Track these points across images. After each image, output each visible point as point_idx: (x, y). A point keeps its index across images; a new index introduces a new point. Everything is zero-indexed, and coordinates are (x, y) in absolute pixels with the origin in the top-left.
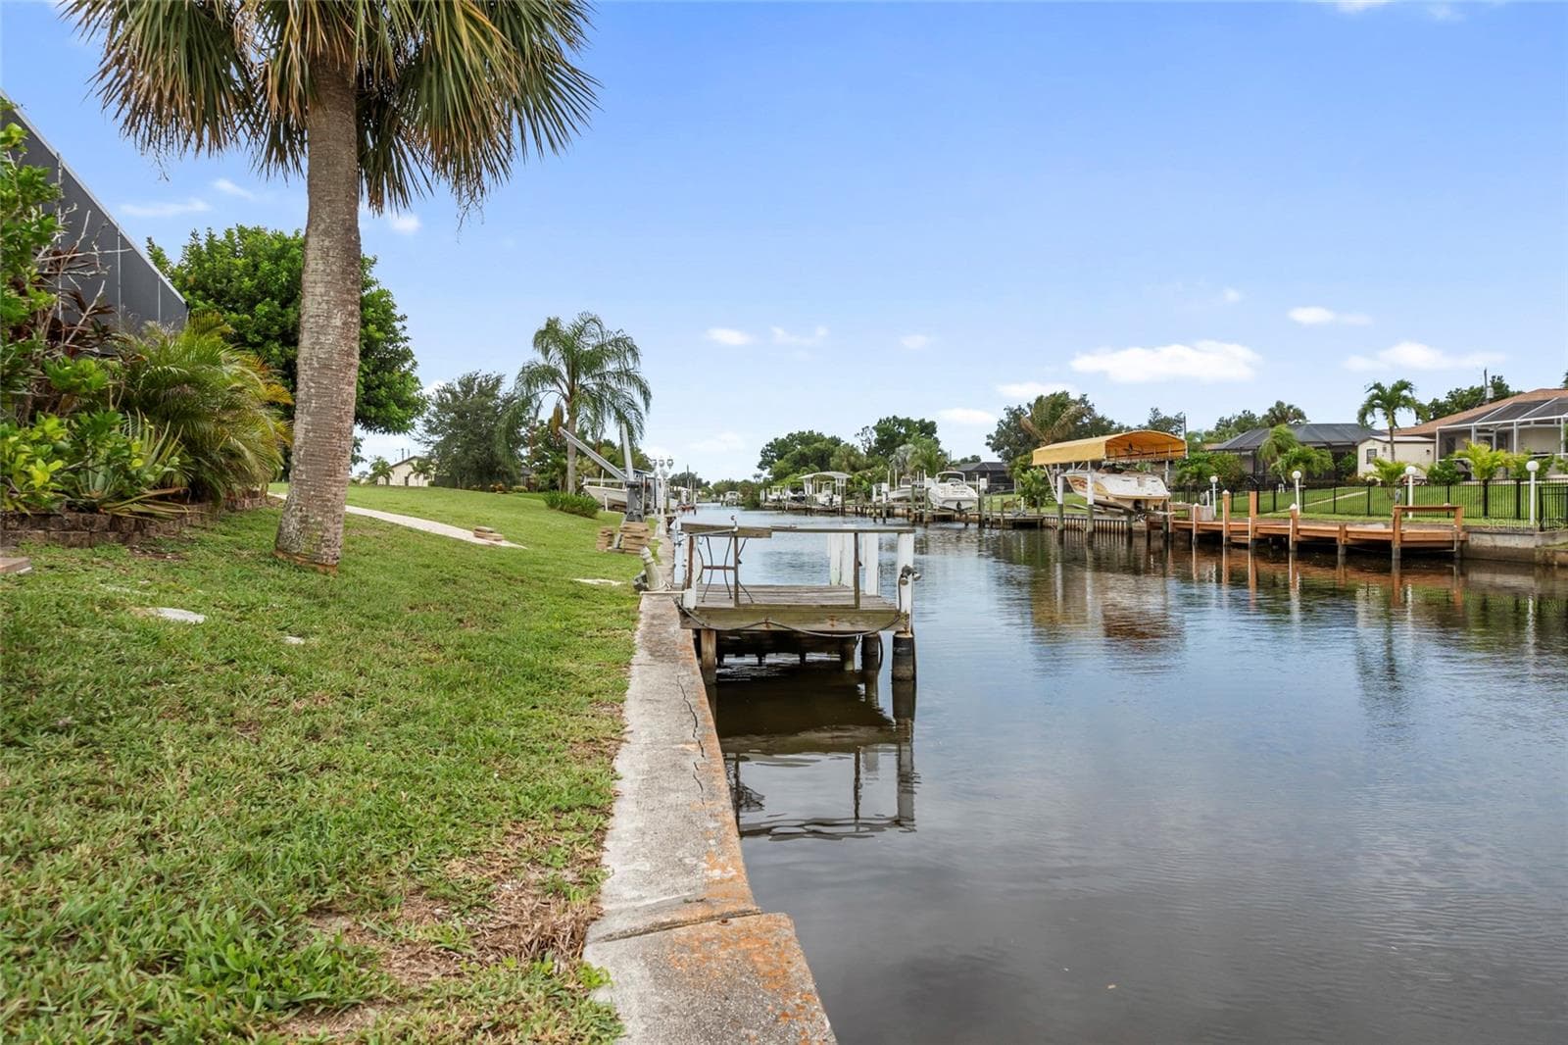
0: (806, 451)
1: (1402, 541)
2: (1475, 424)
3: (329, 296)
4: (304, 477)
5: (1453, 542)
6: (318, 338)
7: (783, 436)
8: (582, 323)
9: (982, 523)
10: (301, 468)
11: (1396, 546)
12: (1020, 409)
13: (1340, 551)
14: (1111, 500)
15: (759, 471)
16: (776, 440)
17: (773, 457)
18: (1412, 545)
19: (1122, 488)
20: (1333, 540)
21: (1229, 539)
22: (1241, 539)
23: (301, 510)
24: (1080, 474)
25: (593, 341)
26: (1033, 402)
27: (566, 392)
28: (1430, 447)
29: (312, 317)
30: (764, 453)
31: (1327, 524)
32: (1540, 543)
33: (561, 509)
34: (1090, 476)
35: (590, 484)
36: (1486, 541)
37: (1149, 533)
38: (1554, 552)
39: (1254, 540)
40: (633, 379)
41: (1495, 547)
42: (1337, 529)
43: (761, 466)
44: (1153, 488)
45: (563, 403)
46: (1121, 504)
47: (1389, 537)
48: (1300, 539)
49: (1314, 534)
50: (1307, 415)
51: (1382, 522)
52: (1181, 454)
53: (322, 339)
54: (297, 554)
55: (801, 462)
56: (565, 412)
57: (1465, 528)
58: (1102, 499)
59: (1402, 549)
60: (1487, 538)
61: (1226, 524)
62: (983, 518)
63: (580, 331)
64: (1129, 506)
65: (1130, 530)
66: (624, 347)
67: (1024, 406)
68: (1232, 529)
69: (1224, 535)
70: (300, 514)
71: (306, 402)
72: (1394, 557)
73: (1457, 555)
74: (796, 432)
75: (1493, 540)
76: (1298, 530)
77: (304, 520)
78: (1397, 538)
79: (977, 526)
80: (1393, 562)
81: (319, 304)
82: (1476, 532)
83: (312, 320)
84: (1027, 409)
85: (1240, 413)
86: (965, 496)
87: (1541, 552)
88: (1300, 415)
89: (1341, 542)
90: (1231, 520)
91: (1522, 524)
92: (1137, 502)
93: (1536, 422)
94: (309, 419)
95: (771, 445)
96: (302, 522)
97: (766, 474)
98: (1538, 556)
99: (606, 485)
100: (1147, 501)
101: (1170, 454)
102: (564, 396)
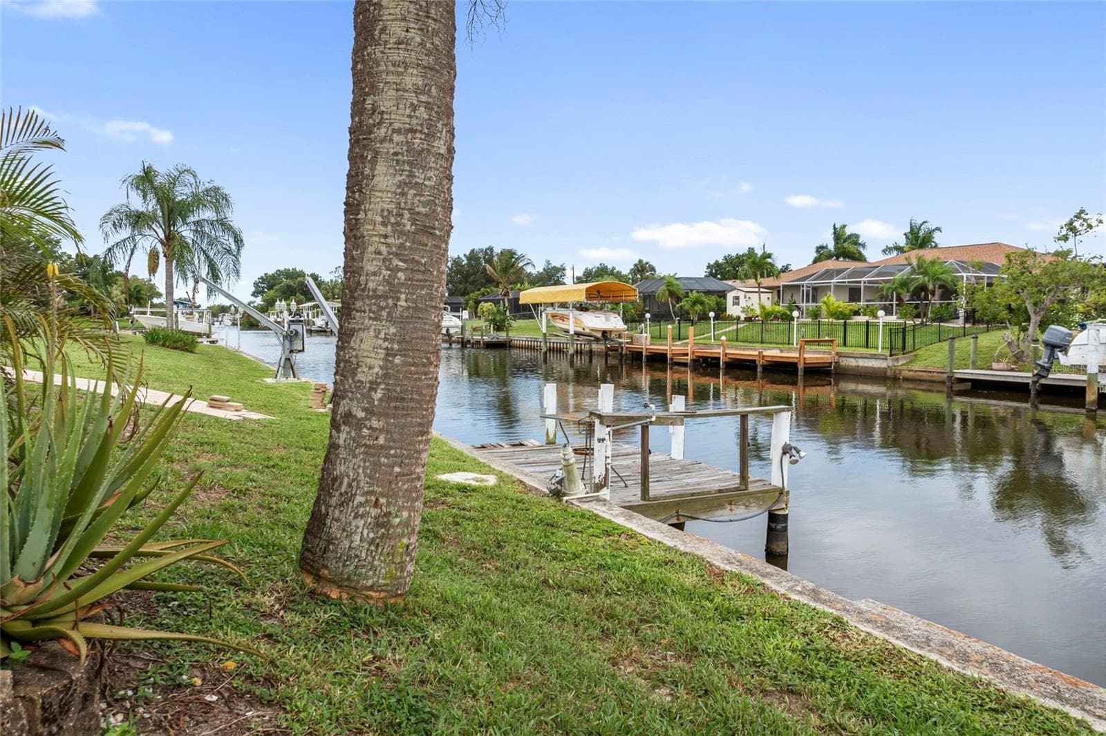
0: (292, 284)
1: (805, 363)
2: (806, 282)
3: (429, 93)
4: (381, 441)
5: (831, 363)
6: (411, 175)
7: (271, 272)
8: (177, 173)
9: (464, 344)
10: (375, 423)
11: (801, 366)
12: (459, 258)
13: (759, 369)
14: (587, 331)
15: (253, 299)
16: (266, 274)
17: (263, 288)
18: (811, 365)
19: (595, 322)
20: (754, 361)
21: (672, 359)
22: (683, 359)
23: (376, 504)
24: (563, 311)
25: (187, 191)
26: (468, 253)
27: (162, 236)
28: (770, 295)
29: (398, 131)
30: (256, 284)
31: (736, 349)
32: (890, 364)
33: (163, 345)
34: (572, 314)
35: (137, 313)
36: (852, 363)
37: (606, 353)
38: (900, 370)
39: (691, 360)
40: (227, 228)
41: (858, 366)
42: (757, 353)
43: (254, 295)
44: (614, 322)
45: (160, 248)
46: (594, 333)
47: (796, 361)
48: (727, 360)
49: (738, 357)
50: (656, 269)
51: (779, 348)
52: (633, 298)
53: (420, 176)
54: (371, 588)
55: (288, 293)
56: (161, 255)
57: (837, 354)
58: (580, 330)
59: (805, 368)
60: (853, 360)
61: (669, 347)
62: (465, 340)
63: (174, 181)
64: (599, 335)
65: (591, 351)
66: (217, 198)
67: (462, 256)
68: (674, 352)
69: (669, 356)
70: (374, 512)
71: (385, 297)
72: (799, 373)
73: (833, 372)
74: (282, 269)
75: (857, 362)
76: (726, 354)
77: (382, 523)
78: (802, 361)
79: (460, 346)
80: (799, 377)
81: (414, 108)
82: (845, 357)
83: (396, 138)
84: (464, 259)
85: (598, 265)
86: (452, 324)
87: (891, 370)
88: (653, 269)
89: (760, 363)
90: (673, 346)
91: (873, 351)
92: (604, 333)
93: (849, 282)
94: (393, 330)
95: (262, 278)
96: (378, 525)
97: (259, 301)
98: (889, 373)
99: (152, 313)
100: (611, 332)
101: (624, 298)
102: (161, 241)
